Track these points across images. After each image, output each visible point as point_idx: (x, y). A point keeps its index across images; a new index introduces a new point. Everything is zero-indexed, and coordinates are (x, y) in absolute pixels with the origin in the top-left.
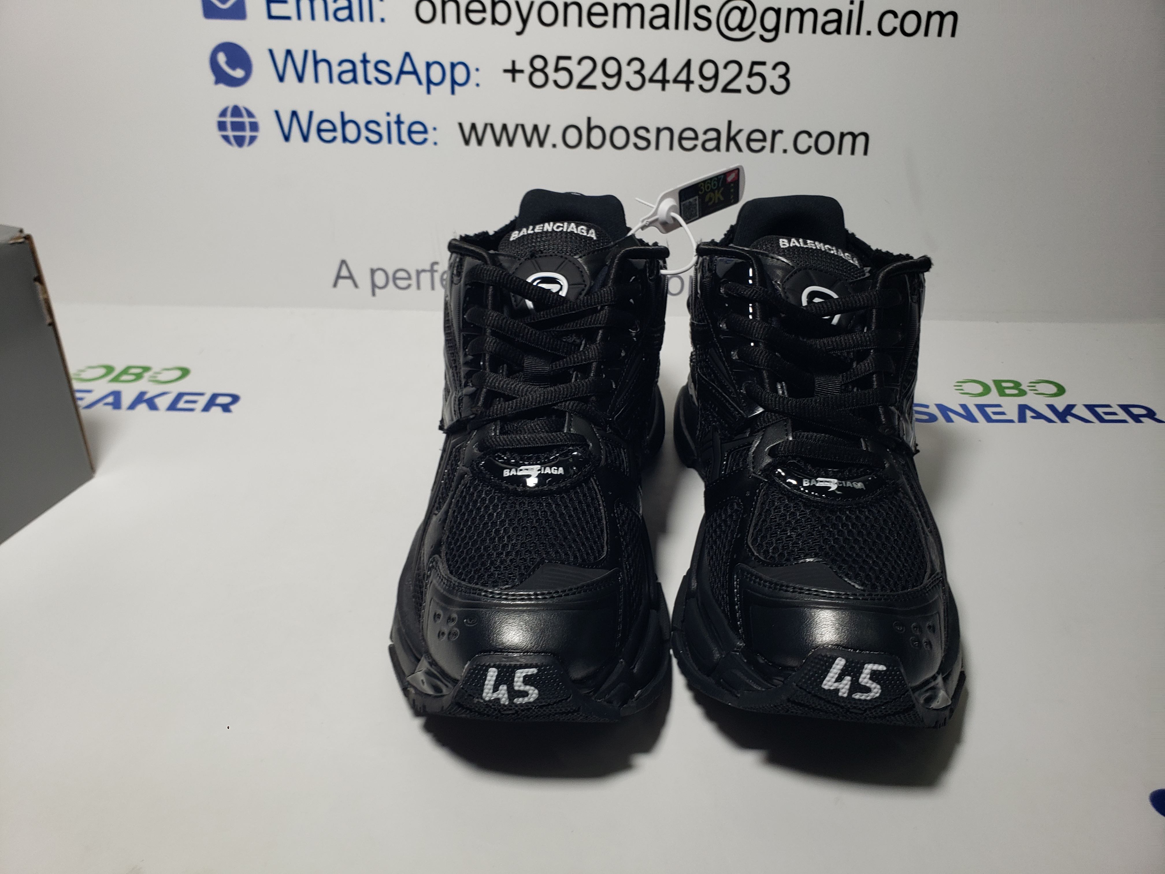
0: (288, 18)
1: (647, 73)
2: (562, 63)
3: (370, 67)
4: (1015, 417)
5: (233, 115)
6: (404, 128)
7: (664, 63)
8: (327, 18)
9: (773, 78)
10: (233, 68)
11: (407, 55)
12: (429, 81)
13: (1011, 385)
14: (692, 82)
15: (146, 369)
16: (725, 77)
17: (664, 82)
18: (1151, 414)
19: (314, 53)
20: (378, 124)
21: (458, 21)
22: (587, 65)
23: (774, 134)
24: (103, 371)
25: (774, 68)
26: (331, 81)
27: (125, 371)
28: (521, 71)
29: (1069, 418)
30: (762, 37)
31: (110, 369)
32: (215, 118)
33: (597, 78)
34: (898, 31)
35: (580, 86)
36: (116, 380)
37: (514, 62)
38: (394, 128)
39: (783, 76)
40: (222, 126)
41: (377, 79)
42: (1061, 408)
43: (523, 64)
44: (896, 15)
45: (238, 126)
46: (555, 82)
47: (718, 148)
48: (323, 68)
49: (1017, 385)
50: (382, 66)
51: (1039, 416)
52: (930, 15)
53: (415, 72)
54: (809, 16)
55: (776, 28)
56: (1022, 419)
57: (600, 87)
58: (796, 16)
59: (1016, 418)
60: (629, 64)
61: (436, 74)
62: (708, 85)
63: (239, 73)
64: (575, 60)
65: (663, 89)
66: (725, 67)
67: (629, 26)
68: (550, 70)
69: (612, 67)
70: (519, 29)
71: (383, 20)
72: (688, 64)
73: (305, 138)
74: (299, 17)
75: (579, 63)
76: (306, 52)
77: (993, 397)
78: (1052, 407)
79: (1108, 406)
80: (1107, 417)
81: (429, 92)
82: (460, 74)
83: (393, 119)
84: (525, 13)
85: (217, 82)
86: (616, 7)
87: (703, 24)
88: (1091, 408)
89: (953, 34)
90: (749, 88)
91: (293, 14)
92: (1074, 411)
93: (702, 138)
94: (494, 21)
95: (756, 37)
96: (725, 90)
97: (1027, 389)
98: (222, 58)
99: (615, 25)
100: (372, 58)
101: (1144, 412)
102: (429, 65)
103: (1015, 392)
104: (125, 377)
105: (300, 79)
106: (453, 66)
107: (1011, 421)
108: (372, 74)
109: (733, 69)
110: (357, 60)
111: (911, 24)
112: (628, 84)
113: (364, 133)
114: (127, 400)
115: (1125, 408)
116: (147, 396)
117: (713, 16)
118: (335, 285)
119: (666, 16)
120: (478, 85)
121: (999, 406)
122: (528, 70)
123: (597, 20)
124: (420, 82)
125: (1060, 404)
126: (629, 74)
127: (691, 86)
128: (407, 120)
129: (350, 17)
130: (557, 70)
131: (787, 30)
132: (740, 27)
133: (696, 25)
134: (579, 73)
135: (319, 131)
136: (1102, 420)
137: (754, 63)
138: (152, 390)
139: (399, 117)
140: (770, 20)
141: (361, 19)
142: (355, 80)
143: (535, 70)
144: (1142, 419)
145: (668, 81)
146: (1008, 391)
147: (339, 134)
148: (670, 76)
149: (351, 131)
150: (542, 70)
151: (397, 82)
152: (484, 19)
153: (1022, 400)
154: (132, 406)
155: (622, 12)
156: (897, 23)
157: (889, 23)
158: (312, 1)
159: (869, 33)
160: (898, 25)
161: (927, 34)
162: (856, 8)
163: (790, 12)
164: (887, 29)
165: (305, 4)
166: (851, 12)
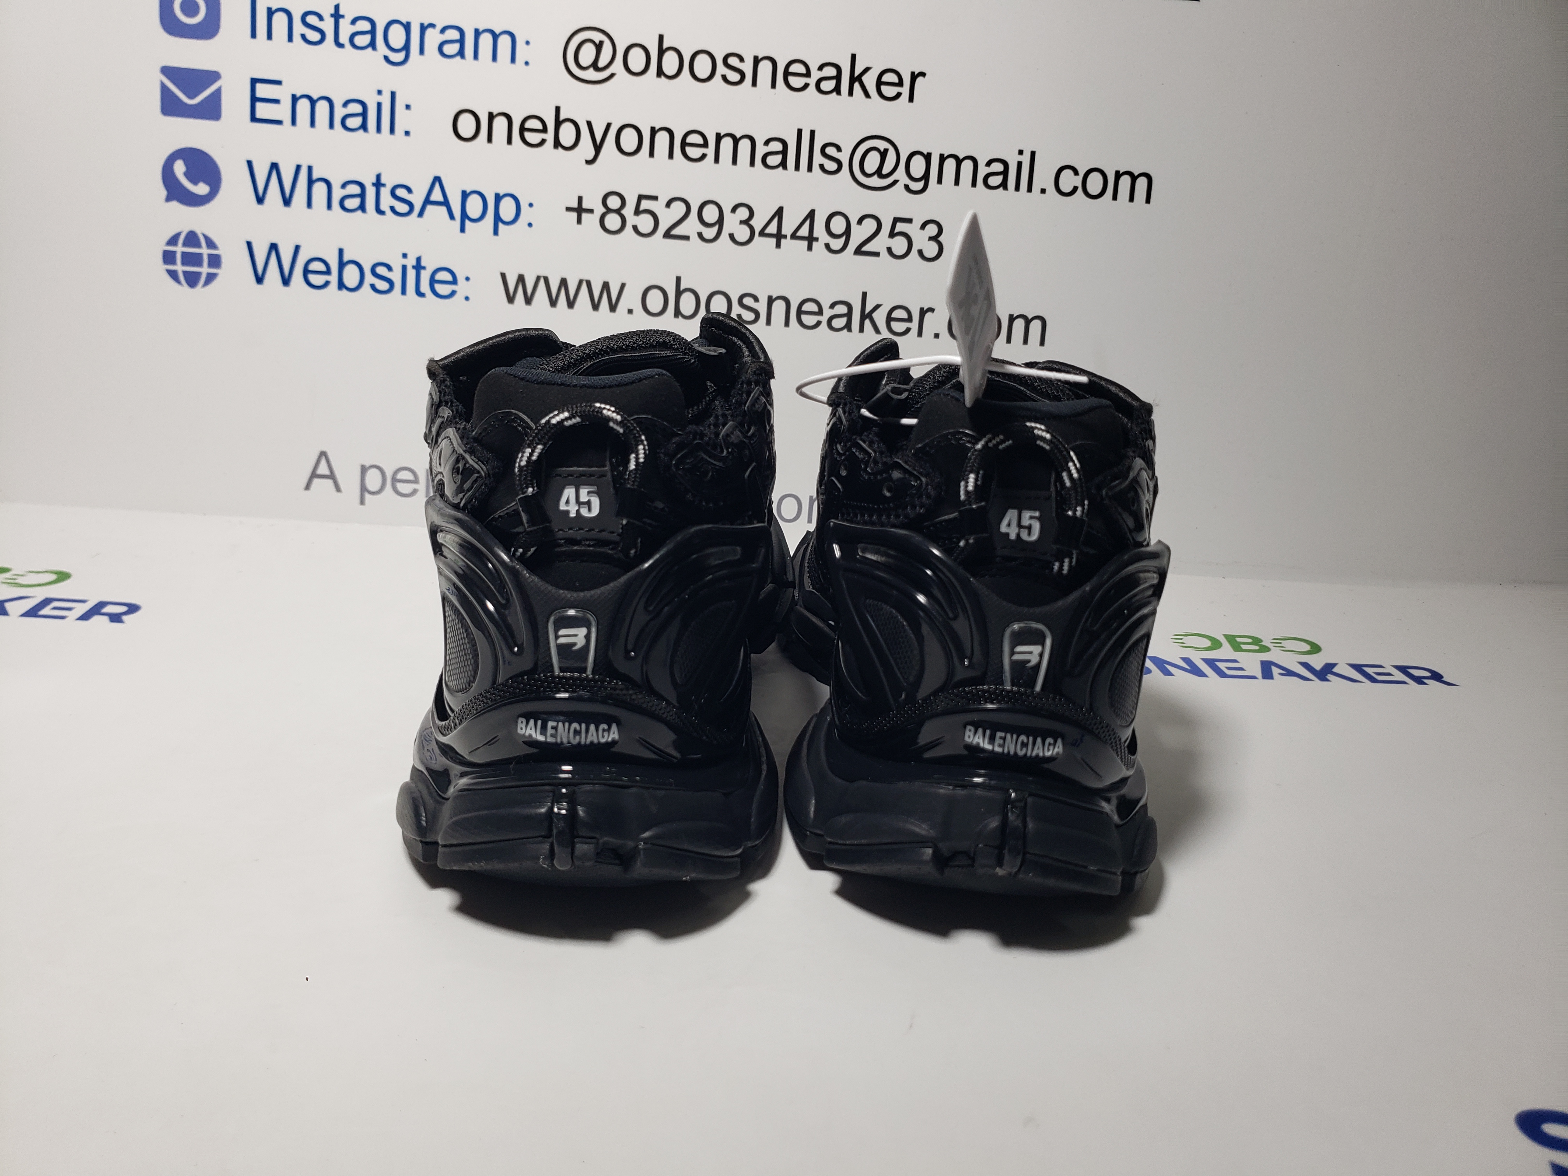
0: (279, 122)
1: (758, 223)
2: (645, 204)
3: (385, 193)
4: (1258, 673)
5: (185, 244)
6: (425, 276)
7: (779, 212)
8: (331, 126)
9: (922, 240)
10: (195, 182)
11: (437, 179)
12: (464, 216)
13: (1250, 640)
14: (817, 239)
16: (859, 234)
17: (779, 237)
18: (1437, 677)
19: (310, 169)
20: (389, 268)
21: (509, 141)
22: (679, 209)
23: (923, 312)
25: (923, 227)
26: (329, 207)
28: (591, 211)
29: (1330, 677)
30: (907, 187)
32: (161, 246)
33: (691, 226)
34: (1080, 192)
35: (668, 235)
37: (580, 199)
38: (411, 274)
39: (935, 239)
40: (168, 258)
41: (392, 209)
42: (1318, 667)
43: (593, 202)
45: (191, 259)
46: (635, 228)
47: (848, 327)
48: (320, 189)
49: (1256, 641)
50: (401, 192)
51: (1289, 673)
52: (1118, 175)
53: (446, 203)
54: (967, 166)
55: (926, 177)
57: (694, 238)
58: (950, 164)
60: (734, 210)
61: (474, 207)
62: (837, 244)
63: (202, 189)
64: (663, 200)
65: (778, 245)
66: (860, 222)
67: (734, 162)
68: (628, 212)
69: (711, 214)
70: (590, 157)
71: (407, 133)
72: (811, 215)
73: (286, 281)
74: (294, 122)
75: (668, 205)
76: (298, 168)
77: (1226, 652)
78: (1306, 665)
79: (1380, 666)
81: (463, 230)
82: (507, 209)
83: (411, 262)
84: (598, 138)
85: (168, 199)
86: (719, 138)
87: (831, 166)
88: (1358, 668)
89: (1148, 200)
90: (889, 250)
91: (287, 118)
92: (1335, 670)
93: (828, 313)
94: (557, 144)
95: (900, 186)
96: (858, 251)
97: (1270, 646)
98: (179, 168)
99: (717, 160)
100: (389, 181)
101: (1428, 674)
102: (465, 195)
103: (1256, 648)
105: (287, 202)
106: (498, 198)
107: (1254, 677)
108: (387, 201)
109: (870, 226)
110: (368, 181)
112: (732, 236)
113: (369, 278)
115: (1403, 669)
117: (844, 157)
118: (307, 487)
119: (784, 153)
120: (530, 225)
121: (1235, 661)
122: (600, 210)
123: (693, 152)
124: (452, 217)
125: (1317, 661)
126: (732, 223)
127: (815, 244)
128: (430, 265)
129: (364, 127)
130: (637, 212)
131: (940, 181)
132: (879, 173)
133: (822, 167)
134: (667, 218)
135: (306, 272)
137: (896, 220)
139: (419, 260)
140: (918, 167)
141: (379, 130)
142: (362, 208)
143: (609, 210)
144: (1425, 681)
145: (785, 237)
146: (1244, 647)
147: (334, 278)
148: (787, 230)
149: (351, 275)
150: (618, 211)
151: (421, 214)
152: (543, 142)
153: (1266, 657)
155: (727, 145)
156: (1078, 181)
157: (1068, 181)
158: (313, 102)
159: (1043, 191)
160: (1079, 184)
161: (1115, 197)
162: (1026, 159)
163: (943, 159)
164: (1066, 187)
165: (303, 106)
166: (1020, 164)
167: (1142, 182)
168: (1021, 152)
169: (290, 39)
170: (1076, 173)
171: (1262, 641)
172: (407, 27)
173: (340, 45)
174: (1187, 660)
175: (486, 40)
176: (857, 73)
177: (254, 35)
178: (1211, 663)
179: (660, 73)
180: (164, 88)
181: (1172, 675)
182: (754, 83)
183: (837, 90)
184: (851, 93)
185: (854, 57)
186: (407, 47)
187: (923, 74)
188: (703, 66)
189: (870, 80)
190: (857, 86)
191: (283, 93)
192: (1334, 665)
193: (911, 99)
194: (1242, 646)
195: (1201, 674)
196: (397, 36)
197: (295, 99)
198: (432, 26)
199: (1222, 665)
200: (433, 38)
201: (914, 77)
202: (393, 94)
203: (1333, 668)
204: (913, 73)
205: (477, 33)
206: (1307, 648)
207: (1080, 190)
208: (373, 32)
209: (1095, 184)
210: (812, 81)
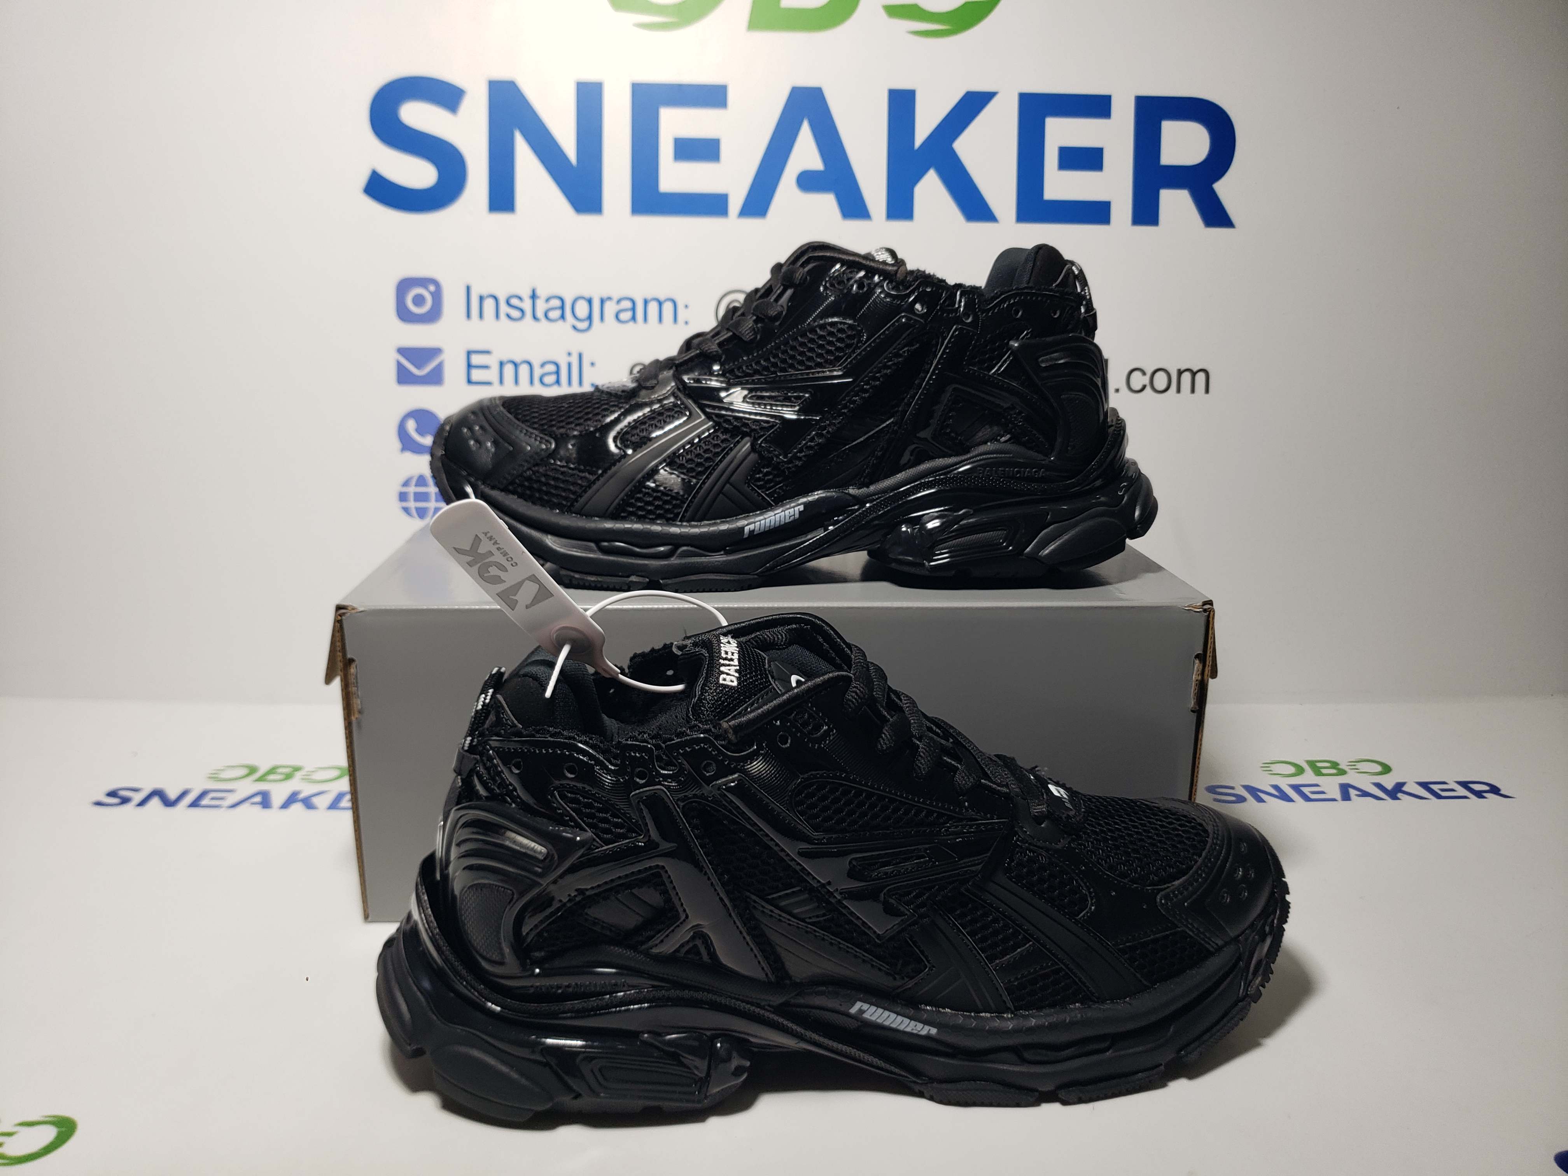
0: (490, 384)
4: (1337, 795)
8: (532, 383)
15: (297, 769)
18: (1495, 790)
24: (244, 771)
27: (272, 771)
29: (1399, 795)
31: (252, 770)
32: (397, 488)
34: (1148, 389)
36: (261, 779)
40: (403, 497)
42: (1389, 786)
44: (1144, 373)
49: (1334, 765)
51: (1365, 794)
52: (1180, 373)
56: (1346, 797)
74: (501, 383)
77: (1309, 777)
78: (1379, 786)
79: (1444, 783)
80: (1444, 794)
88: (1425, 785)
89: (1207, 391)
91: (496, 380)
92: (1405, 789)
97: (1346, 768)
98: (411, 425)
101: (1487, 788)
103: (1334, 771)
104: (271, 777)
107: (1334, 800)
111: (1161, 381)
114: (277, 799)
115: (1465, 785)
116: (302, 796)
121: (1317, 785)
125: (1389, 782)
129: (558, 382)
136: (1439, 797)
138: (307, 790)
141: (570, 384)
144: (1485, 795)
146: (1324, 771)
153: (1344, 779)
154: (285, 805)
156: (1146, 380)
157: (1138, 380)
158: (516, 365)
159: (1118, 392)
160: (1147, 383)
161: (1179, 391)
164: (1137, 387)
165: (509, 370)
167: (1201, 377)
169: (497, 317)
172: (590, 301)
173: (536, 319)
174: (1276, 787)
175: (653, 307)
177: (468, 315)
178: (1296, 788)
181: (1264, 801)
186: (590, 317)
191: (492, 361)
192: (1403, 784)
195: (1289, 799)
196: (582, 309)
197: (502, 364)
198: (610, 299)
199: (1306, 790)
200: (610, 308)
202: (580, 356)
205: (646, 302)
206: (1379, 769)
207: (1148, 387)
208: (562, 308)
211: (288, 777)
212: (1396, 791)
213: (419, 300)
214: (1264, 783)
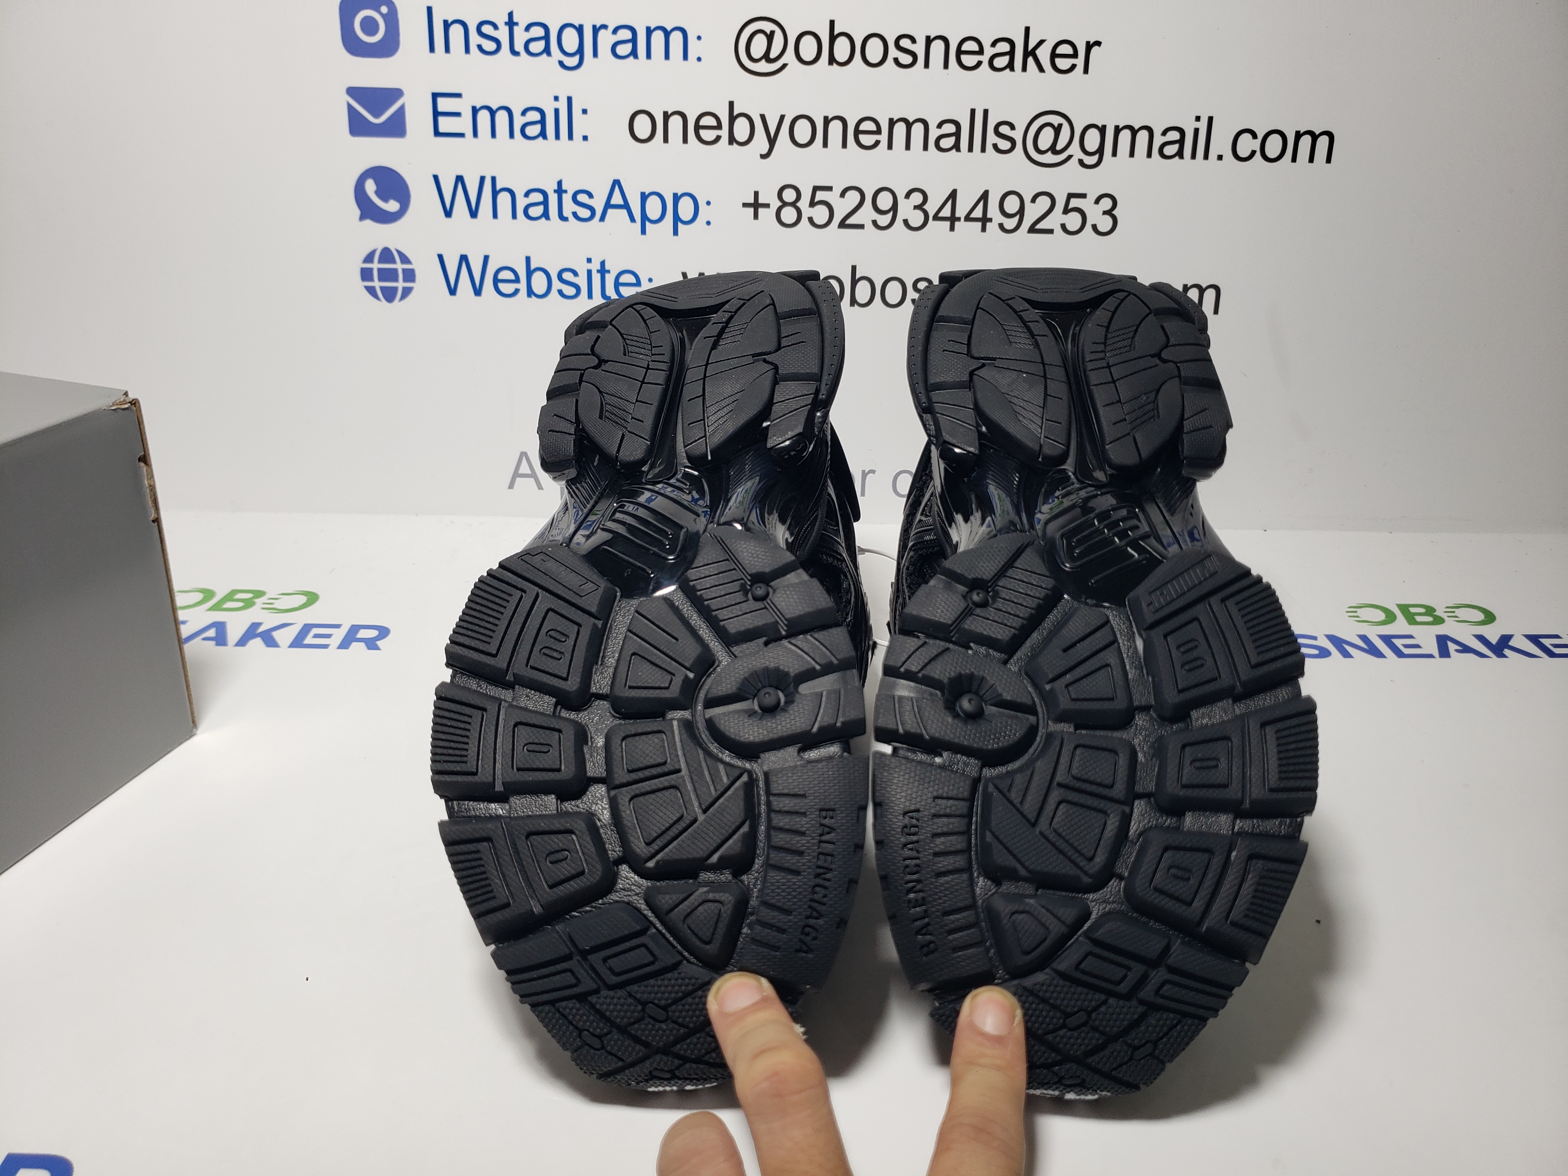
0: (462, 135)
1: (931, 208)
2: (820, 196)
3: (567, 198)
4: (1435, 651)
5: (381, 261)
6: (610, 279)
7: (953, 195)
8: (512, 135)
9: (1096, 215)
10: (385, 200)
11: (616, 183)
12: (644, 217)
13: (1422, 610)
14: (990, 220)
16: (1032, 212)
17: (953, 219)
19: (494, 179)
20: (575, 274)
21: (685, 140)
22: (853, 198)
25: (1097, 201)
26: (514, 216)
28: (767, 206)
29: (1507, 652)
30: (1081, 162)
32: (358, 264)
33: (866, 215)
34: (1258, 156)
35: (843, 225)
37: (756, 194)
38: (596, 278)
39: (1108, 212)
40: (366, 275)
41: (575, 214)
42: (1494, 640)
43: (769, 196)
44: (1254, 136)
45: (388, 275)
46: (811, 220)
48: (504, 199)
49: (1430, 611)
50: (582, 198)
51: (1465, 649)
52: (1298, 135)
53: (626, 206)
54: (1143, 136)
55: (1100, 151)
56: (1444, 653)
57: (869, 226)
58: (1125, 135)
59: (1436, 653)
60: (908, 196)
61: (653, 208)
62: (1010, 223)
63: (392, 206)
64: (837, 190)
65: (952, 228)
66: (1033, 200)
67: (908, 147)
68: (804, 204)
69: (885, 201)
70: (765, 151)
71: (585, 138)
72: (985, 196)
73: (478, 292)
74: (475, 134)
75: (843, 194)
76: (482, 179)
78: (1481, 638)
81: (643, 231)
82: (686, 209)
83: (595, 266)
84: (772, 131)
85: (362, 218)
86: (892, 123)
87: (1005, 145)
88: (1534, 639)
89: (1329, 160)
90: (1063, 227)
91: (468, 131)
92: (1511, 643)
94: (732, 140)
95: (1074, 162)
96: (1032, 230)
98: (370, 187)
99: (890, 147)
100: (570, 187)
102: (644, 197)
103: (1430, 619)
105: (474, 214)
106: (676, 198)
108: (569, 207)
109: (1044, 203)
110: (550, 188)
112: (906, 222)
113: (557, 284)
117: (1018, 135)
118: (511, 486)
119: (957, 134)
120: (708, 223)
121: (1411, 637)
122: (776, 204)
123: (866, 140)
124: (632, 219)
125: (1493, 634)
126: (906, 209)
127: (988, 224)
128: (614, 268)
129: (543, 134)
130: (813, 204)
131: (1114, 154)
132: (1053, 149)
133: (995, 146)
134: (842, 208)
135: (496, 281)
136: (1551, 654)
137: (1071, 196)
139: (603, 263)
140: (1092, 140)
141: (557, 137)
142: (546, 215)
143: (785, 204)
145: (959, 219)
146: (1419, 619)
147: (523, 286)
148: (961, 212)
149: (539, 283)
150: (793, 204)
151: (602, 219)
152: (718, 138)
153: (1441, 630)
155: (900, 129)
156: (1256, 145)
157: (1246, 145)
158: (493, 113)
159: (1220, 157)
160: (1257, 148)
161: (1294, 159)
162: (1203, 126)
163: (1118, 130)
164: (1243, 152)
165: (484, 117)
166: (1196, 131)
167: (1323, 141)
168: (1198, 119)
169: (467, 50)
170: (1255, 136)
171: (1435, 611)
172: (580, 30)
173: (515, 53)
174: (1364, 638)
175: (658, 38)
176: (1030, 47)
177: (432, 49)
178: (1387, 639)
179: (832, 60)
180: (350, 108)
182: (927, 65)
183: (1011, 66)
184: (1024, 69)
185: (1027, 30)
186: (580, 51)
187: (1098, 43)
188: (874, 50)
189: (1044, 54)
190: (1030, 60)
191: (463, 106)
193: (1086, 71)
194: (1416, 617)
195: (1378, 654)
196: (570, 40)
197: (475, 111)
198: (604, 27)
199: (1398, 643)
200: (606, 39)
201: (1089, 46)
202: (570, 99)
203: (1509, 640)
204: (1088, 43)
205: (649, 32)
207: (1258, 154)
208: (547, 38)
209: (1274, 146)
210: (985, 58)
211: (248, 604)
212: (1501, 647)
213: (370, 26)
214: (1350, 632)
